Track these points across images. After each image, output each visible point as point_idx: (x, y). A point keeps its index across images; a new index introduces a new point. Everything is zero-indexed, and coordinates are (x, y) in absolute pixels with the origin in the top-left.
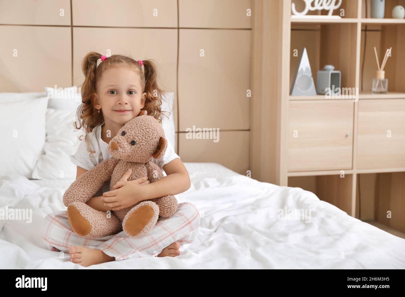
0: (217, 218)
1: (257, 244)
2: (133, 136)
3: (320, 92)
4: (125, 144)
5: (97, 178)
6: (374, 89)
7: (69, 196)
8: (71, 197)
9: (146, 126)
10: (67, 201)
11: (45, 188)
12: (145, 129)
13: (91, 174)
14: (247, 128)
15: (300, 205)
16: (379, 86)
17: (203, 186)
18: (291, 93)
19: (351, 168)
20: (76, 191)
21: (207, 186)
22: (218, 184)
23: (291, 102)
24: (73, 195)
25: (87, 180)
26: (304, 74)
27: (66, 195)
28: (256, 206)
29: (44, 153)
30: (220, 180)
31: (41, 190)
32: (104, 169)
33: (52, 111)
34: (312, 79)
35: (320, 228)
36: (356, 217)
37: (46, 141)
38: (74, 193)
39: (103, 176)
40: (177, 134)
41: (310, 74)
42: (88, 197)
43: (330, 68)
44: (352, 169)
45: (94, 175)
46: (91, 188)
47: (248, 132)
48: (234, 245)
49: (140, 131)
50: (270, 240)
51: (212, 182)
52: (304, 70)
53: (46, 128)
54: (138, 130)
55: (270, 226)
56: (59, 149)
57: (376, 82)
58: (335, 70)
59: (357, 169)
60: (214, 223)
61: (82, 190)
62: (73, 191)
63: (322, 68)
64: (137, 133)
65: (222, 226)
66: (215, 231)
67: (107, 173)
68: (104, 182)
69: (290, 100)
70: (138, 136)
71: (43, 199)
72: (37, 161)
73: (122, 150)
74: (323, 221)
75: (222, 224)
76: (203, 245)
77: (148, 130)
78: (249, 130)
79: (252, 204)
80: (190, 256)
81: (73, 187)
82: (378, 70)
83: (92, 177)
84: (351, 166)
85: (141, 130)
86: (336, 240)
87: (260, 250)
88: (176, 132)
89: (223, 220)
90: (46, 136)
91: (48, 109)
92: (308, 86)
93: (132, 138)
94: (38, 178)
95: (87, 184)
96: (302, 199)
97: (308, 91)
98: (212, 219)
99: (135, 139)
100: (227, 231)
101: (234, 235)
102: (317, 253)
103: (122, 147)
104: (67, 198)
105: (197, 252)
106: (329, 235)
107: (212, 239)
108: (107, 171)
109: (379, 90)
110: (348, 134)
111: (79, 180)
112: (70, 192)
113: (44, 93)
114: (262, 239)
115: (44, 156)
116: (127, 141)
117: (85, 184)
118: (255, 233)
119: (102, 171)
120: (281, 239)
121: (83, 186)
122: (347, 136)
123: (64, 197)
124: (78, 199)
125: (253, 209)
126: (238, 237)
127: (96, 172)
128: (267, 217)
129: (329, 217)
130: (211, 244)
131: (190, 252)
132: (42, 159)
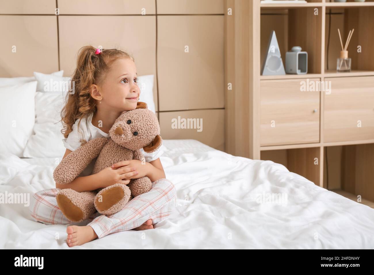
0: (194, 190)
1: (230, 213)
2: (138, 127)
3: (288, 72)
4: (128, 132)
5: (86, 156)
6: (338, 68)
7: (59, 172)
8: (61, 173)
9: (150, 122)
10: (58, 178)
11: (35, 166)
12: (150, 125)
13: (80, 152)
14: (222, 107)
15: (271, 176)
16: (343, 65)
17: (181, 161)
18: (261, 74)
19: (318, 142)
20: (66, 168)
21: (185, 161)
22: (196, 159)
23: (262, 81)
24: (63, 172)
25: (77, 158)
26: (274, 55)
27: (57, 171)
28: (230, 178)
29: (34, 133)
30: (197, 156)
31: (32, 168)
32: (92, 147)
33: (41, 94)
34: (281, 59)
35: (289, 197)
36: (324, 187)
37: (36, 122)
38: (64, 170)
39: (91, 154)
40: (157, 114)
41: (279, 55)
42: (77, 174)
43: (298, 50)
44: (320, 142)
45: (83, 153)
46: (80, 166)
47: (222, 111)
48: (210, 215)
49: (144, 125)
50: (244, 210)
51: (189, 157)
52: (274, 51)
53: (35, 110)
54: (144, 124)
55: (243, 197)
56: (48, 130)
57: (340, 61)
58: (302, 51)
59: (324, 142)
60: (192, 194)
61: (72, 167)
62: (63, 168)
63: (290, 49)
64: (142, 126)
65: (198, 197)
66: (193, 203)
67: (95, 151)
68: (91, 160)
69: (261, 80)
70: (142, 129)
71: (34, 176)
72: (28, 141)
73: (124, 137)
74: (292, 191)
75: (199, 196)
76: (181, 215)
77: (151, 126)
78: (224, 109)
79: (227, 177)
80: (169, 226)
81: (63, 164)
82: (342, 50)
83: (81, 155)
84: (318, 139)
85: (146, 125)
86: (304, 208)
87: (234, 219)
88: (156, 112)
89: (200, 192)
90: (36, 117)
91: (37, 93)
92: (278, 66)
93: (136, 129)
94: (29, 156)
95: (76, 161)
96: (272, 171)
97: (278, 71)
98: (190, 191)
99: (139, 131)
100: (203, 202)
101: (210, 206)
102: (287, 220)
103: (126, 134)
104: (57, 174)
105: (175, 222)
106: (297, 204)
107: (189, 209)
108: (95, 150)
109: (343, 69)
110: (316, 110)
111: (69, 157)
112: (60, 168)
113: (33, 78)
114: (236, 209)
115: (34, 136)
116: (131, 131)
117: (75, 162)
118: (230, 203)
119: (90, 150)
120: (253, 208)
121: (73, 164)
122: (314, 112)
123: (55, 173)
124: (68, 176)
125: (228, 182)
126: (213, 208)
127: (85, 150)
128: (241, 188)
129: (298, 187)
130: (188, 214)
131: (169, 222)
132: (32, 139)
